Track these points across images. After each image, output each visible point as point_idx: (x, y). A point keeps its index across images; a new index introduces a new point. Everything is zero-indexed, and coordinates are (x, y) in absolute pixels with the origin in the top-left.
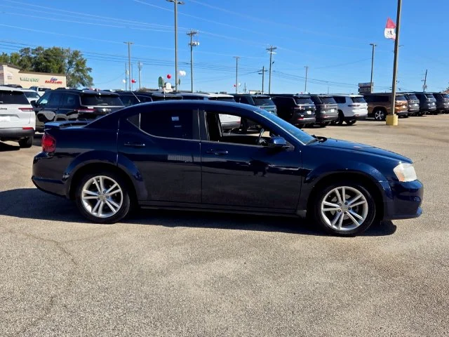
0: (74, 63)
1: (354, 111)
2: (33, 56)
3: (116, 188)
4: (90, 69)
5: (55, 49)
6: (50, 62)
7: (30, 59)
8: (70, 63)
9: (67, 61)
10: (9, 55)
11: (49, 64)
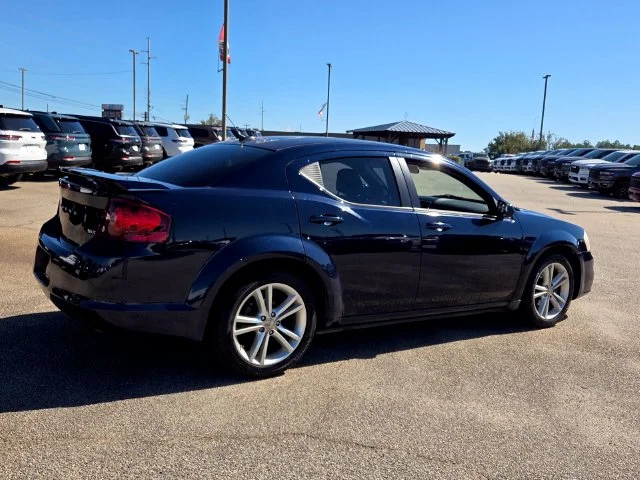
1: (180, 148)
3: (264, 293)
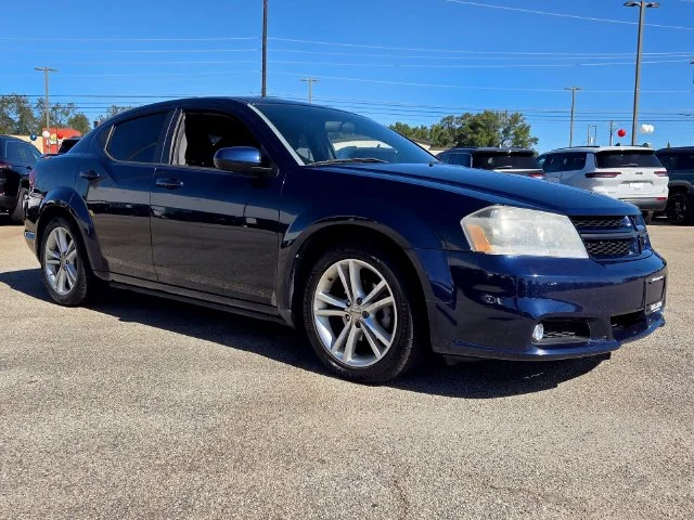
0: (512, 132)
2: (458, 126)
4: (535, 140)
5: (487, 114)
6: (477, 133)
7: (452, 130)
8: (506, 132)
9: (501, 130)
10: (429, 128)
11: (475, 136)
